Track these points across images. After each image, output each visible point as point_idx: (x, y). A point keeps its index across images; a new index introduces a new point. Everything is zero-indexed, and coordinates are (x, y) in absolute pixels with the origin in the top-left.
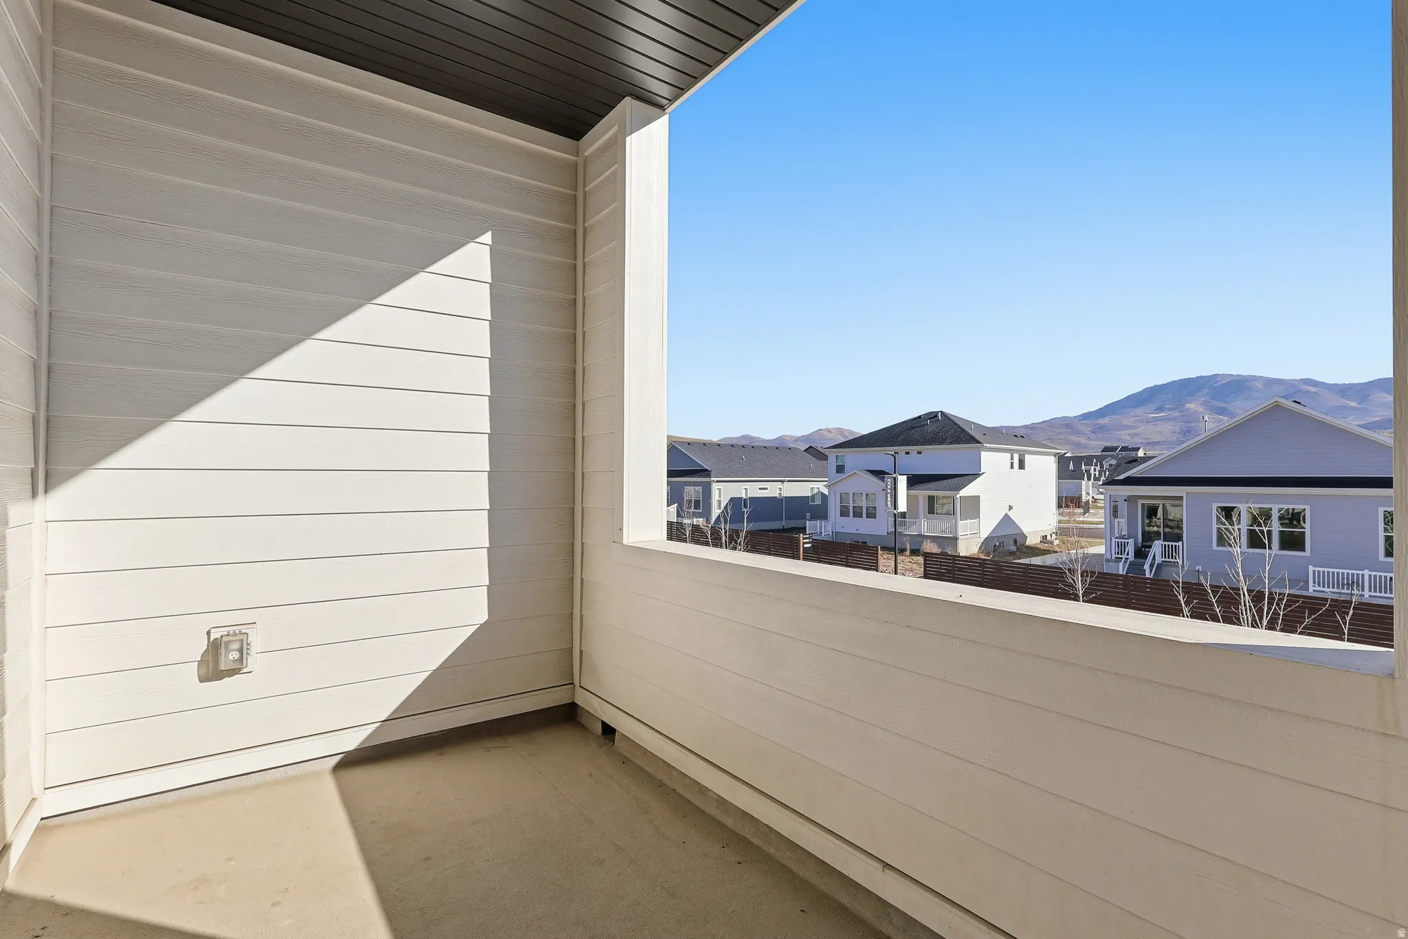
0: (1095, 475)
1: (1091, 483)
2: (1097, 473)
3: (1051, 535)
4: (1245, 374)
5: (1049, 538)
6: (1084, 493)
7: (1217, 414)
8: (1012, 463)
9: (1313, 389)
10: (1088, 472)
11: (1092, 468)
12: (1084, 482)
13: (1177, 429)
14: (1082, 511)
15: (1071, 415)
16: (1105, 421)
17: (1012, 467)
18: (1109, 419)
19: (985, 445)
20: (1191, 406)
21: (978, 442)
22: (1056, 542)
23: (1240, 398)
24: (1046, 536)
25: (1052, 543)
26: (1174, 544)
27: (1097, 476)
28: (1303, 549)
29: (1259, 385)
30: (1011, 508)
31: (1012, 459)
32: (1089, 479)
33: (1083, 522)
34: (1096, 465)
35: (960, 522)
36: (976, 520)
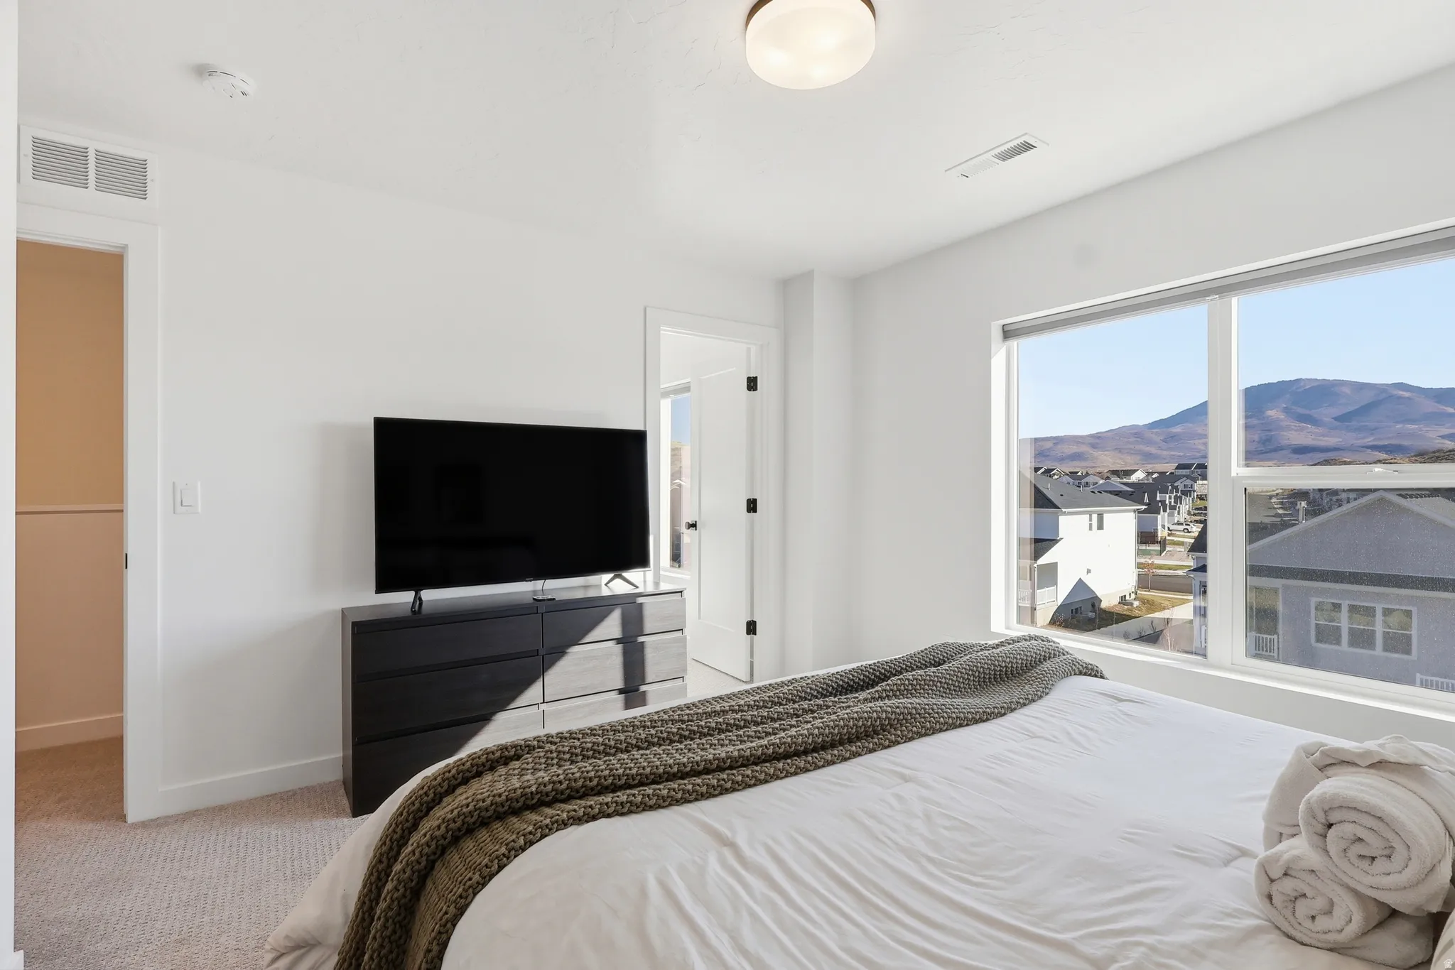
0: (1170, 503)
1: (1166, 514)
2: (1173, 500)
3: (1130, 594)
4: (1331, 379)
5: (1127, 598)
6: (1159, 527)
7: (1300, 421)
8: (1091, 525)
9: (1406, 394)
10: (1163, 502)
11: (1167, 496)
12: (1159, 517)
13: (1256, 438)
14: (1159, 548)
15: (1141, 424)
16: (1177, 429)
17: (1091, 529)
18: (1183, 427)
19: (1064, 510)
20: (1272, 413)
21: (1056, 507)
22: (1136, 603)
23: (1326, 405)
24: (1125, 596)
25: (1131, 604)
26: (1269, 637)
27: (1173, 504)
28: (1408, 652)
29: (1347, 390)
30: (1089, 571)
31: (1091, 520)
32: (1165, 510)
33: (1160, 567)
34: (1172, 493)
35: (1038, 591)
36: (1053, 588)
